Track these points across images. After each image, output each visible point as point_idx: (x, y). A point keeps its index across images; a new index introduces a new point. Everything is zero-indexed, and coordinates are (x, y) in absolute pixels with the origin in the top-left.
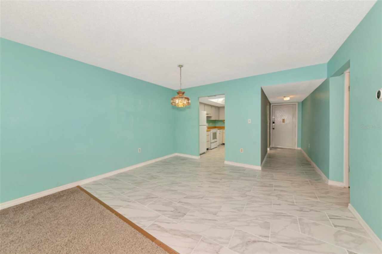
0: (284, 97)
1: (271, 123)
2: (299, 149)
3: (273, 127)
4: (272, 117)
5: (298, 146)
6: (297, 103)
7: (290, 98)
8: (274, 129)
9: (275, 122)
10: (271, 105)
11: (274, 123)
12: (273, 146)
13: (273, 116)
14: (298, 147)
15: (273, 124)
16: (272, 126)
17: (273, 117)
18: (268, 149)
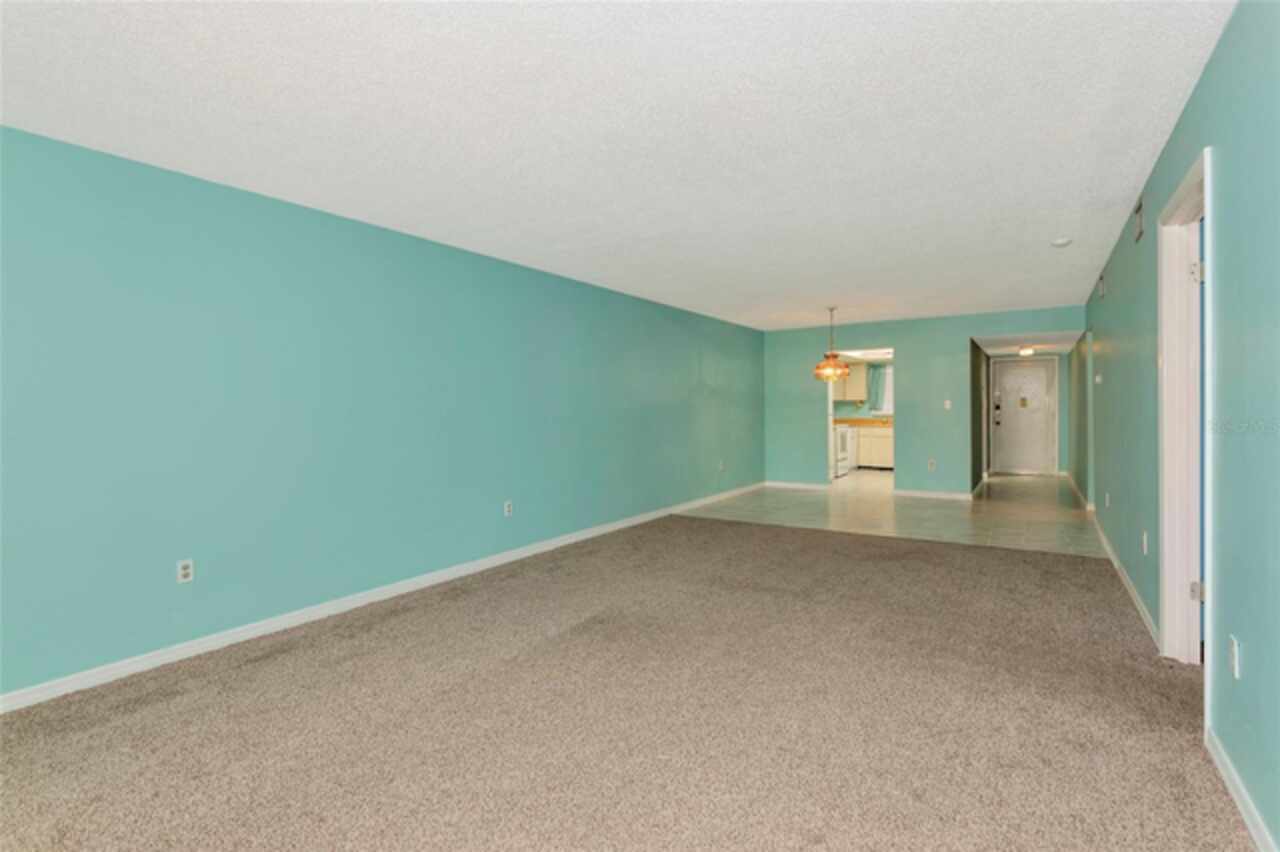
0: (1022, 348)
1: (992, 406)
2: (1064, 473)
3: (997, 419)
4: (994, 391)
5: (1060, 465)
6: (1056, 358)
7: (1035, 350)
8: (998, 423)
9: (1003, 405)
10: (992, 361)
11: (998, 407)
12: (998, 470)
13: (997, 389)
14: (1060, 469)
15: (998, 412)
16: (994, 418)
17: (997, 393)
18: (985, 475)
